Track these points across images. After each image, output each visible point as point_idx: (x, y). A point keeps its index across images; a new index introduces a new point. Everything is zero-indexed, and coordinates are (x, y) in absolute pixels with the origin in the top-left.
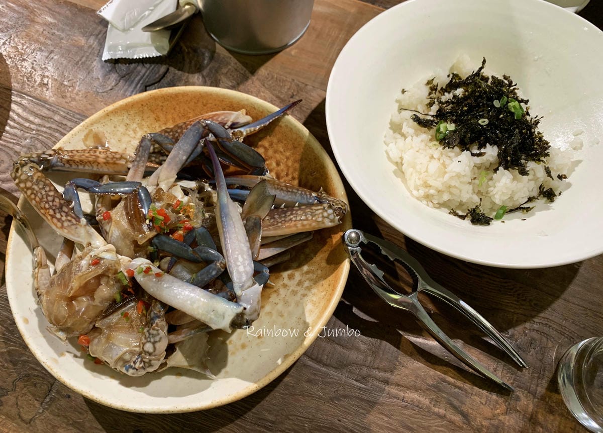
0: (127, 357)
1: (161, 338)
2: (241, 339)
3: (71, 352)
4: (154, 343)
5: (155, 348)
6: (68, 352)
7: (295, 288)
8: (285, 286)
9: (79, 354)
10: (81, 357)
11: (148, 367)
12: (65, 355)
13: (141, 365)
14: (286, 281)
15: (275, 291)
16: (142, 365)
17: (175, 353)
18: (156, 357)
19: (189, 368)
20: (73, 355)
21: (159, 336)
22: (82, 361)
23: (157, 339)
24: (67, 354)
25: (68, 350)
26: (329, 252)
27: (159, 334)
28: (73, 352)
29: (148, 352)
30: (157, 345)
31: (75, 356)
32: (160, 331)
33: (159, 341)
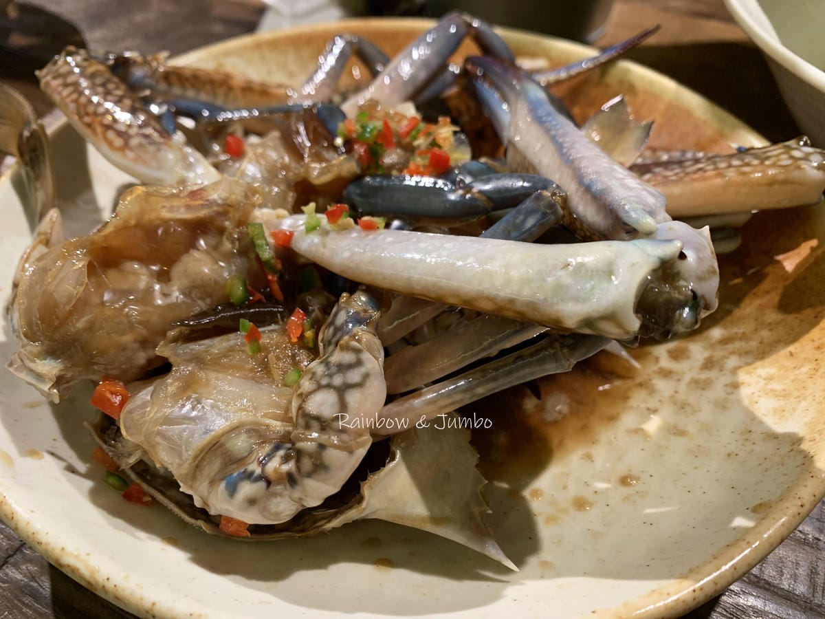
0: (240, 444)
1: (366, 376)
2: (565, 488)
3: (64, 457)
4: (342, 390)
5: (343, 406)
6: (52, 454)
7: (698, 374)
8: (666, 374)
9: (82, 467)
10: (87, 476)
11: (309, 475)
12: (42, 457)
13: (285, 468)
14: (665, 363)
15: (640, 385)
16: (290, 466)
17: (392, 465)
18: (345, 437)
19: (429, 528)
20: (63, 464)
21: (363, 370)
22: (88, 484)
23: (354, 376)
24: (48, 457)
25: (53, 451)
26: (780, 291)
27: (358, 363)
28: (68, 459)
29: (318, 418)
30: (353, 398)
31: (71, 469)
32: (366, 356)
33: (359, 385)
